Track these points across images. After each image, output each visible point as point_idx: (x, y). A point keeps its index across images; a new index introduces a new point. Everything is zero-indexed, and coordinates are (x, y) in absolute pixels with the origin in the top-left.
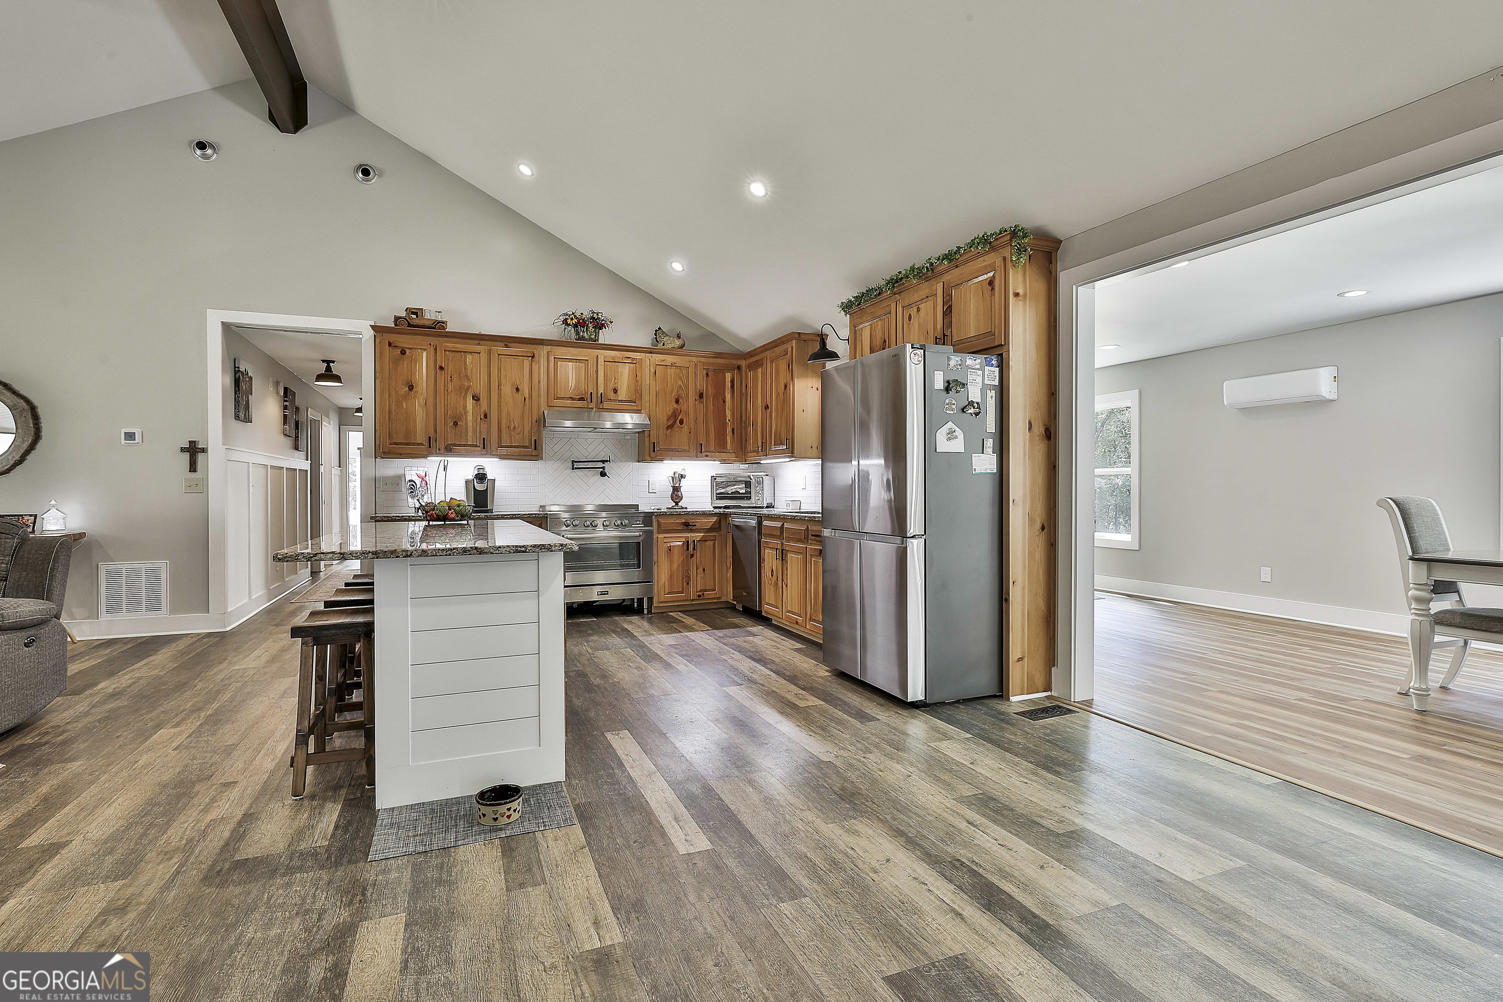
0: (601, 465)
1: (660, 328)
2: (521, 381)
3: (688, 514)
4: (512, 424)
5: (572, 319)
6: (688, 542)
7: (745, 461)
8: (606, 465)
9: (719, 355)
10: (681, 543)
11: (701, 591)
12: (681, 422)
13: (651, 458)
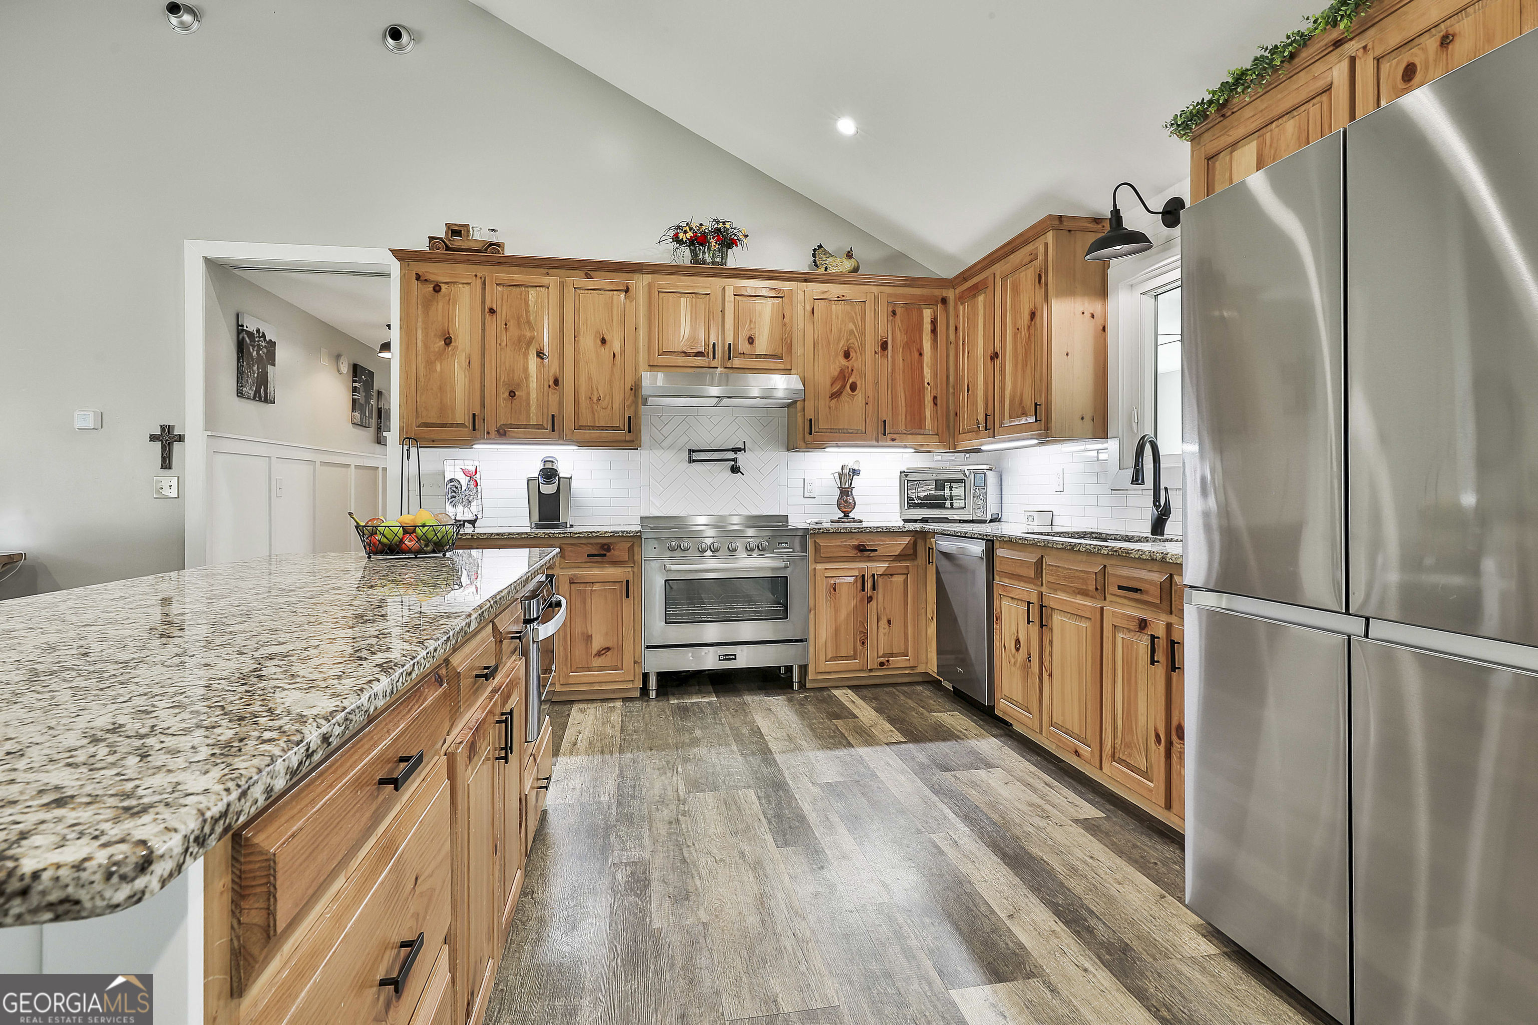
0: (731, 455)
1: (820, 246)
2: (609, 328)
3: (862, 531)
4: (595, 393)
5: (685, 232)
6: (863, 576)
7: (953, 448)
8: (740, 456)
9: (912, 282)
10: (852, 579)
11: (883, 656)
12: (853, 387)
13: (807, 444)
